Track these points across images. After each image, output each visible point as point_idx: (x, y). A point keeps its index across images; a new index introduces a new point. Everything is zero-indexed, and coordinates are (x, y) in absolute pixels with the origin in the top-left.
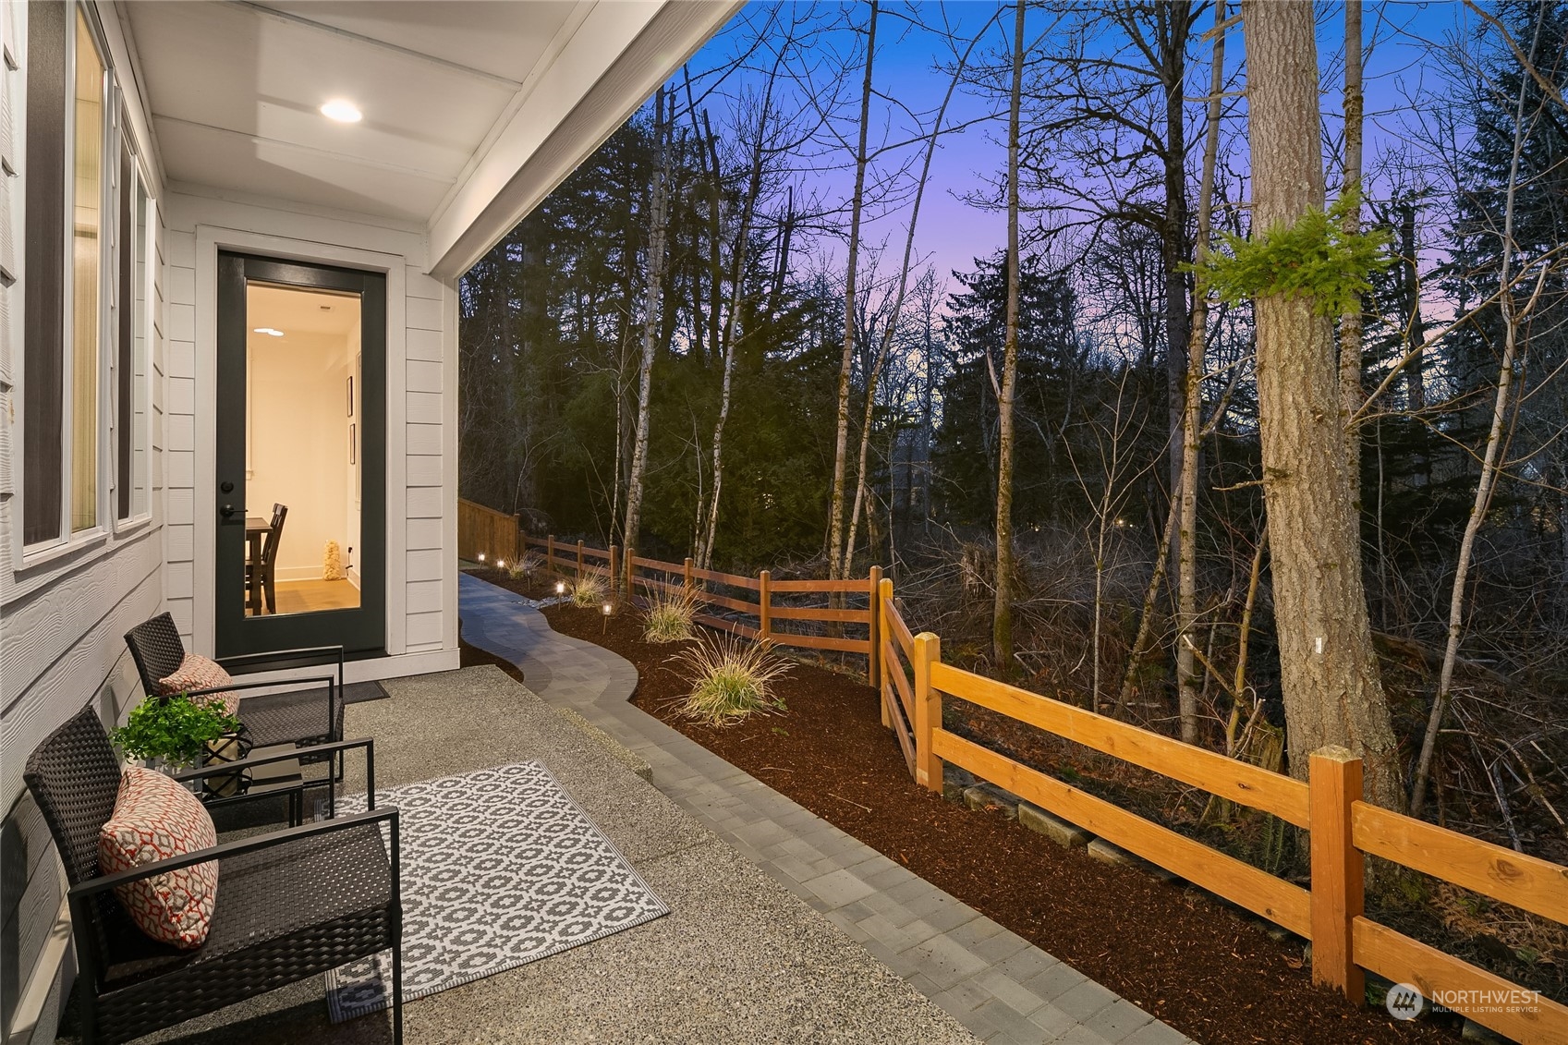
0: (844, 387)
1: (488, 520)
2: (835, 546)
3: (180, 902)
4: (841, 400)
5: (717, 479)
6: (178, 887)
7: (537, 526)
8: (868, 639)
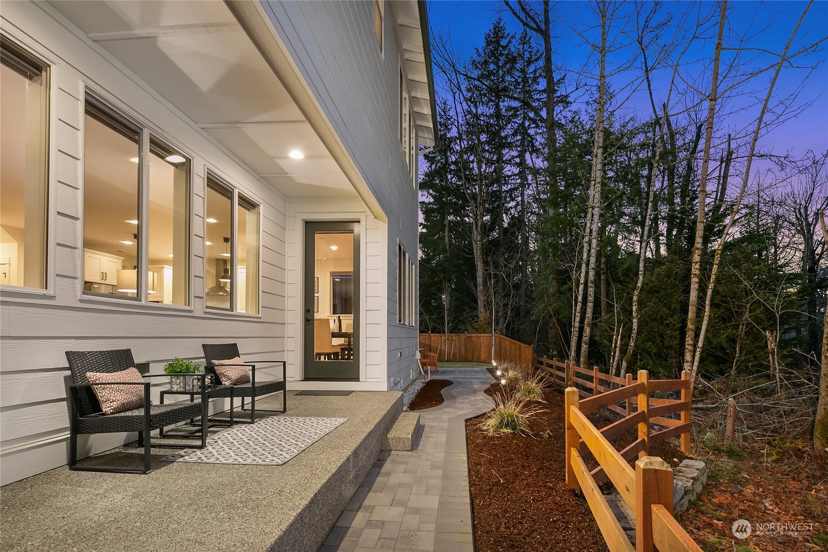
0: (696, 255)
1: (518, 348)
2: (687, 362)
3: (105, 400)
4: (693, 265)
5: (634, 324)
6: (105, 395)
7: (552, 353)
8: (680, 419)
